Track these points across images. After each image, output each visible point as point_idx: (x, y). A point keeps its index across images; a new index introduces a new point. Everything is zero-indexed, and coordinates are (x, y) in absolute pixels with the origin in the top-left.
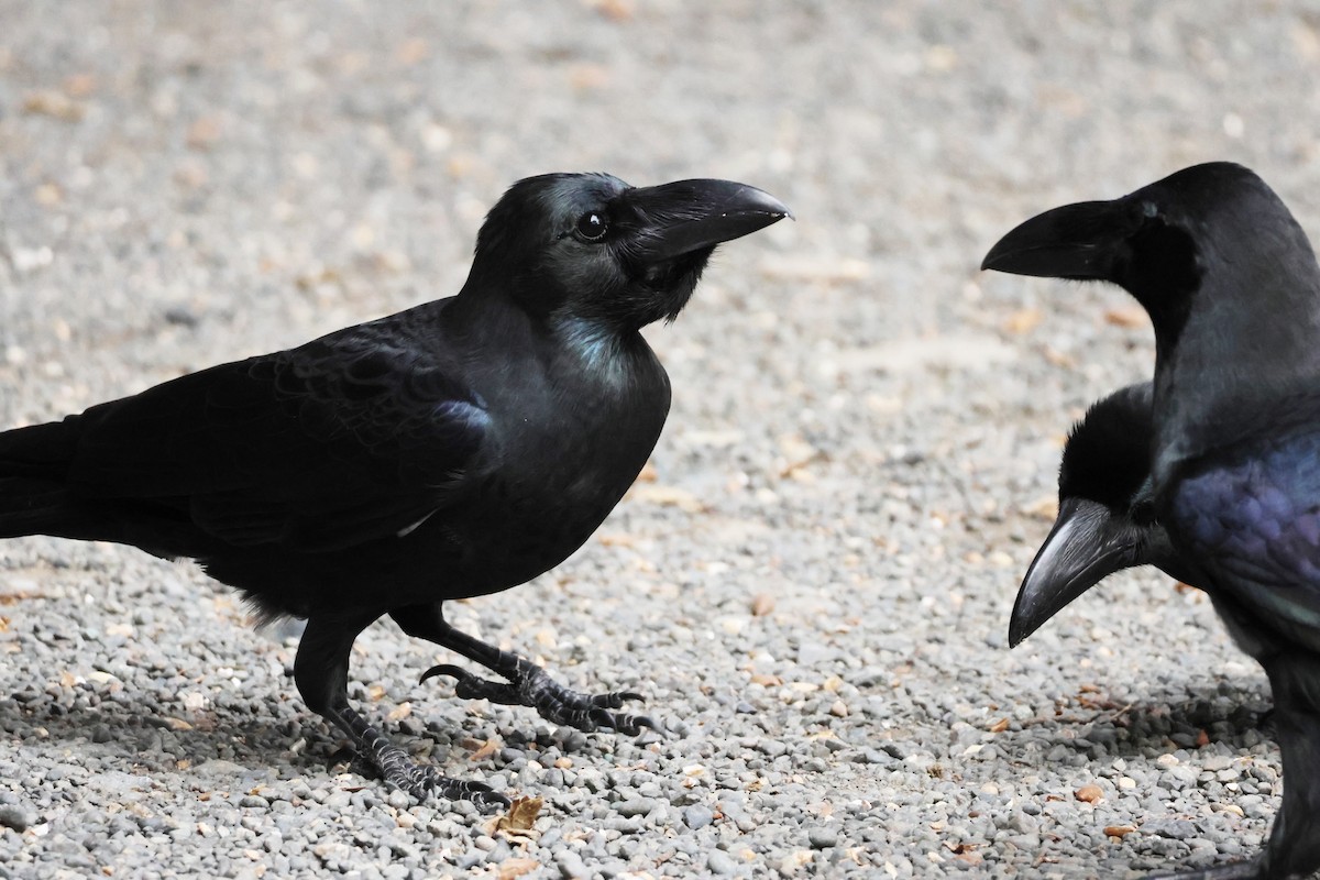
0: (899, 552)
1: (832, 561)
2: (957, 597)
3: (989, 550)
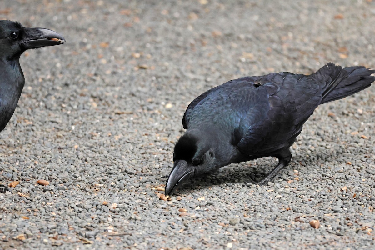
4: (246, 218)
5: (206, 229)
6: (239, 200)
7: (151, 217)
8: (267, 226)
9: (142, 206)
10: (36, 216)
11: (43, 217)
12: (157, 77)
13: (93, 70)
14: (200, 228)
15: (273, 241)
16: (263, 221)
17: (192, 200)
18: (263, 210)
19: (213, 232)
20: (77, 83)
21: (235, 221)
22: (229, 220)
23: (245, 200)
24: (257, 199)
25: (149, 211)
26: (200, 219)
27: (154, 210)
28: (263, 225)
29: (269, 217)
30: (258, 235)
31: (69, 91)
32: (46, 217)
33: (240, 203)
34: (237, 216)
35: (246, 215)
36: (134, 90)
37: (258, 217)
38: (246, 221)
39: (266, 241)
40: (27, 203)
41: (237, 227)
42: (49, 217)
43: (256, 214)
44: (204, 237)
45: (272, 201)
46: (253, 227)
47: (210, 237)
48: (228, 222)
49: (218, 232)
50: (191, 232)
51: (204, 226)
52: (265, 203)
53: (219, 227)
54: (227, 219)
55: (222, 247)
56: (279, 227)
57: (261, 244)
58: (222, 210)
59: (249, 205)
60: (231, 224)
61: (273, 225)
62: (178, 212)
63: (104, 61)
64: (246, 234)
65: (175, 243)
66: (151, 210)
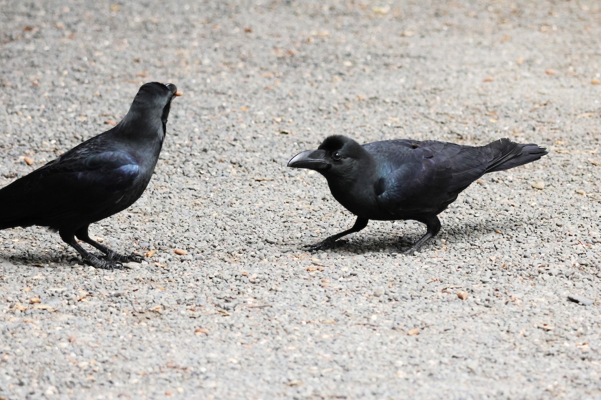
4: (391, 289)
5: (350, 301)
6: (384, 270)
7: (292, 288)
8: (413, 297)
9: (283, 277)
10: (173, 286)
11: (180, 288)
12: (299, 143)
13: (233, 135)
14: (343, 299)
15: (419, 313)
16: (408, 292)
17: (335, 270)
18: (409, 281)
19: (357, 304)
20: (216, 149)
21: (380, 293)
22: (374, 291)
23: (390, 270)
24: (403, 269)
25: (290, 282)
26: (343, 290)
27: (296, 280)
28: (409, 297)
29: (415, 288)
30: (404, 307)
31: (207, 157)
32: (183, 288)
33: (385, 274)
34: (382, 287)
35: (391, 286)
36: (275, 156)
37: (403, 288)
38: (391, 292)
39: (412, 313)
40: (163, 273)
41: (381, 298)
42: (186, 288)
43: (401, 285)
44: (348, 308)
45: (419, 272)
46: (399, 299)
47: (353, 309)
48: (373, 293)
49: (362, 303)
50: (334, 303)
51: (347, 298)
52: (411, 274)
53: (363, 298)
54: (372, 290)
55: (366, 319)
56: (426, 298)
57: (406, 316)
58: (367, 281)
59: (395, 276)
60: (375, 295)
61: (419, 297)
62: (321, 283)
63: (243, 126)
64: (391, 306)
65: (317, 315)
66: (292, 281)
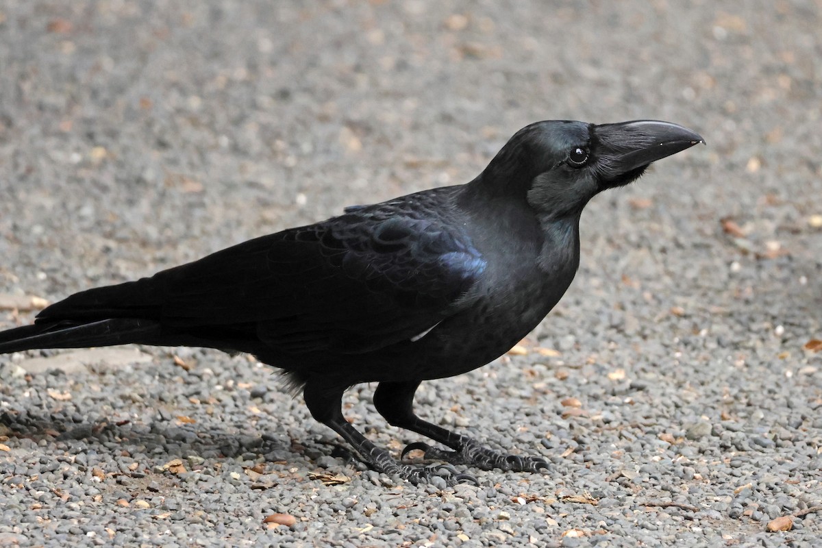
0: (69, 500)
1: (23, 507)
2: (111, 531)
3: (134, 497)
